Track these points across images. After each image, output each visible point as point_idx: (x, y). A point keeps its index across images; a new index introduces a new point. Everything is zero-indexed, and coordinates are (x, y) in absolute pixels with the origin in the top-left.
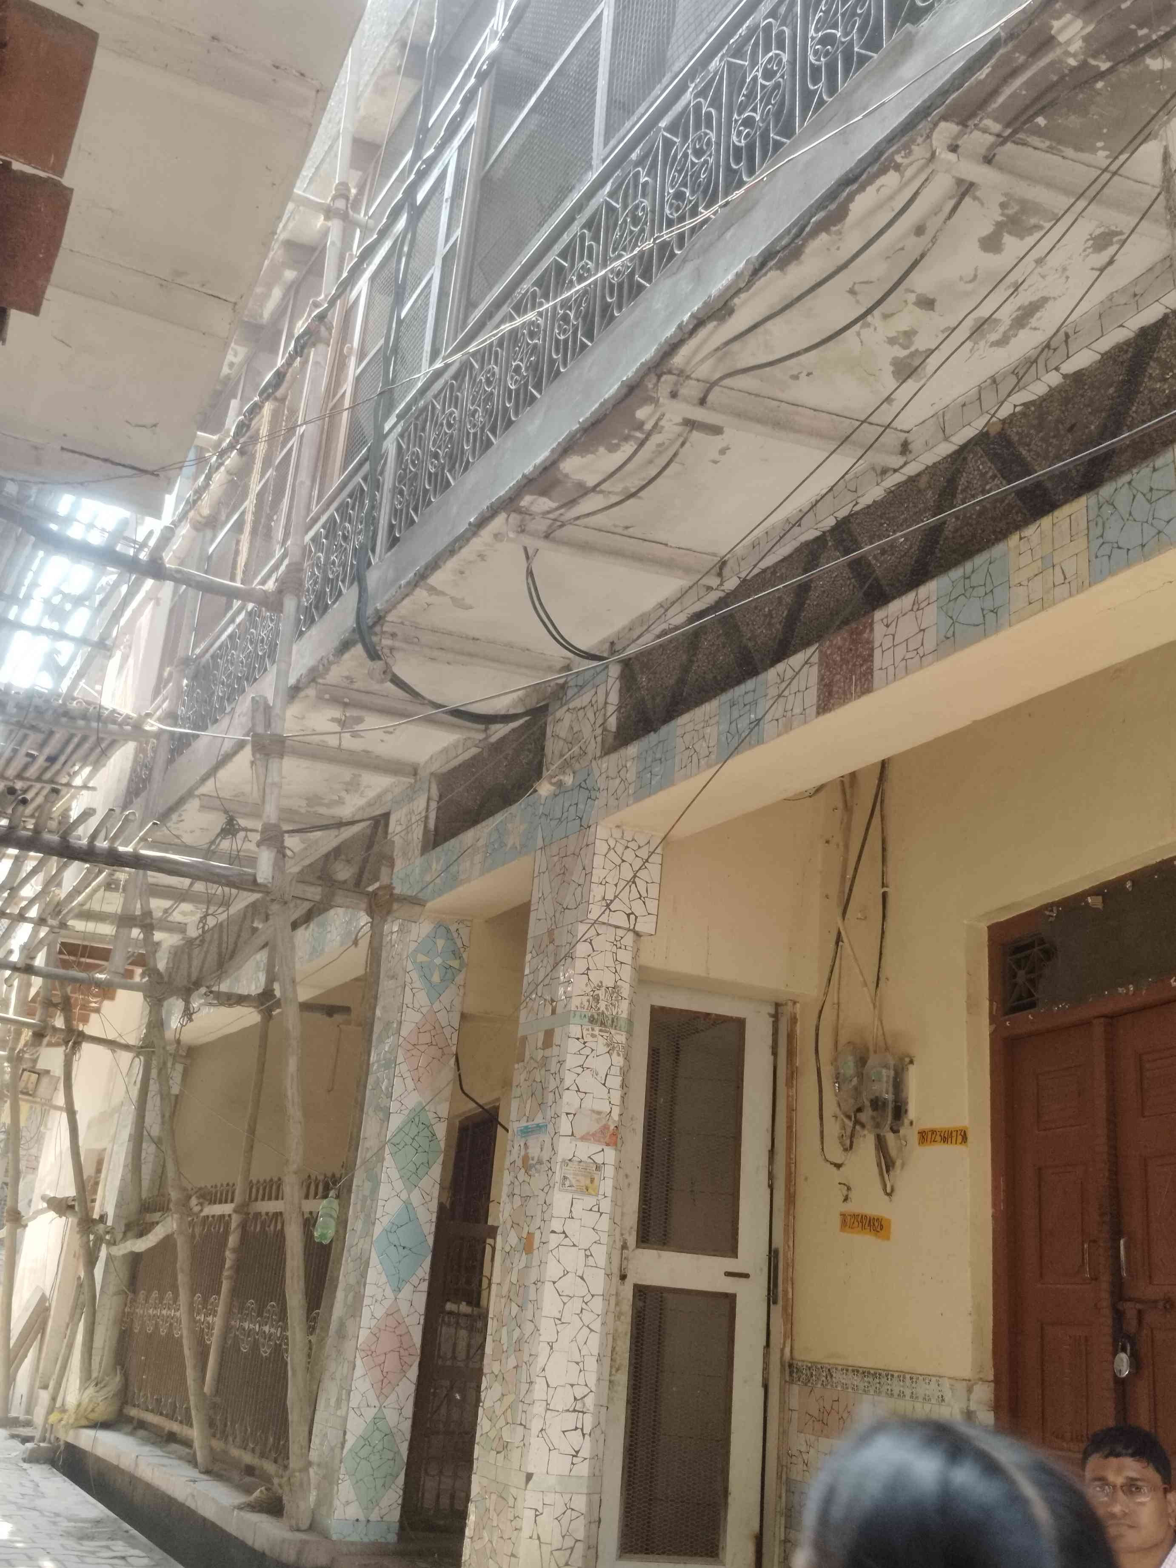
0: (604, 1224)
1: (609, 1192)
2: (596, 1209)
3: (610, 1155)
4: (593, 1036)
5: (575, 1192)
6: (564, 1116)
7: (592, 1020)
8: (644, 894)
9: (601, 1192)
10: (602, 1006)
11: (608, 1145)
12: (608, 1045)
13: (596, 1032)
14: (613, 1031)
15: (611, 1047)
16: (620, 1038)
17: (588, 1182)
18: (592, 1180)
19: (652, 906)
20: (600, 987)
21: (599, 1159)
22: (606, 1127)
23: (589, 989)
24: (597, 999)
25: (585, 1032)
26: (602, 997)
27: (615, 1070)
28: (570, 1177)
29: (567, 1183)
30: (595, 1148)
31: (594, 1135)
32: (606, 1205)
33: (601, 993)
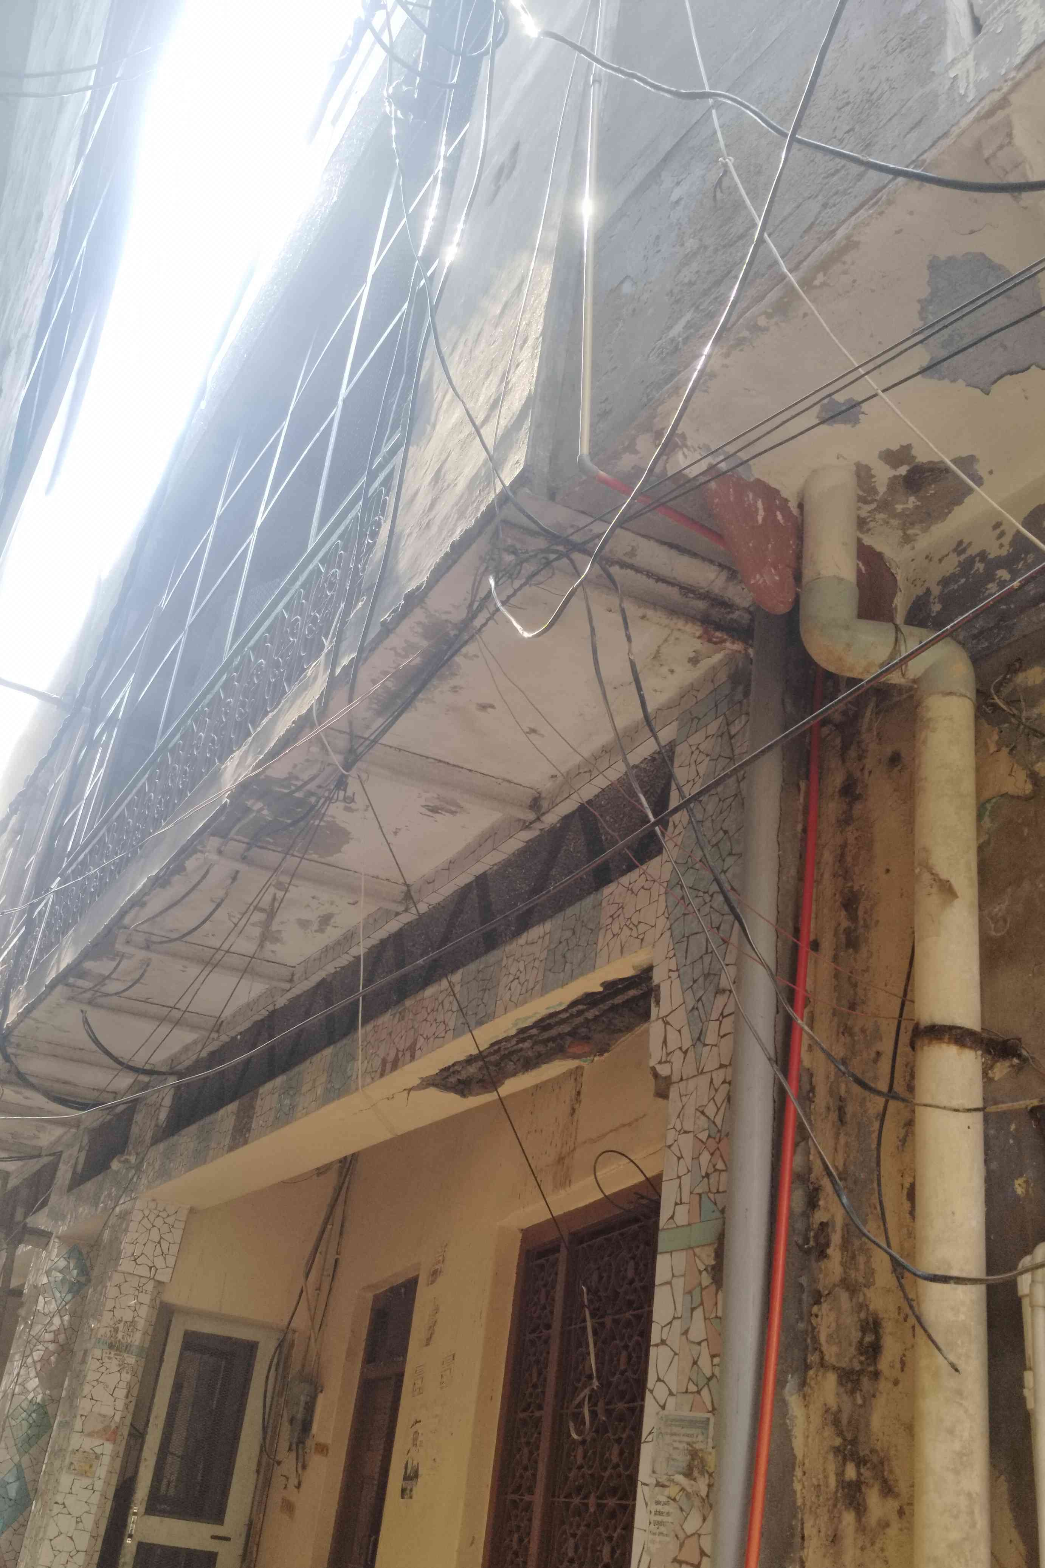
0: (95, 1498)
1: (103, 1476)
2: (91, 1487)
3: (108, 1447)
4: (109, 1358)
5: (76, 1474)
6: (78, 1417)
7: (111, 1346)
8: (166, 1252)
9: (97, 1475)
10: (120, 1335)
11: (108, 1440)
12: (120, 1365)
13: (112, 1356)
14: (125, 1355)
15: (122, 1367)
16: (131, 1360)
17: (87, 1468)
18: (91, 1466)
19: (171, 1261)
20: (120, 1321)
21: (98, 1450)
22: (109, 1426)
23: (111, 1323)
24: (116, 1330)
25: (104, 1355)
26: (121, 1329)
27: (123, 1385)
28: (75, 1463)
29: (72, 1467)
30: (98, 1442)
31: (97, 1432)
32: (99, 1485)
33: (121, 1326)
